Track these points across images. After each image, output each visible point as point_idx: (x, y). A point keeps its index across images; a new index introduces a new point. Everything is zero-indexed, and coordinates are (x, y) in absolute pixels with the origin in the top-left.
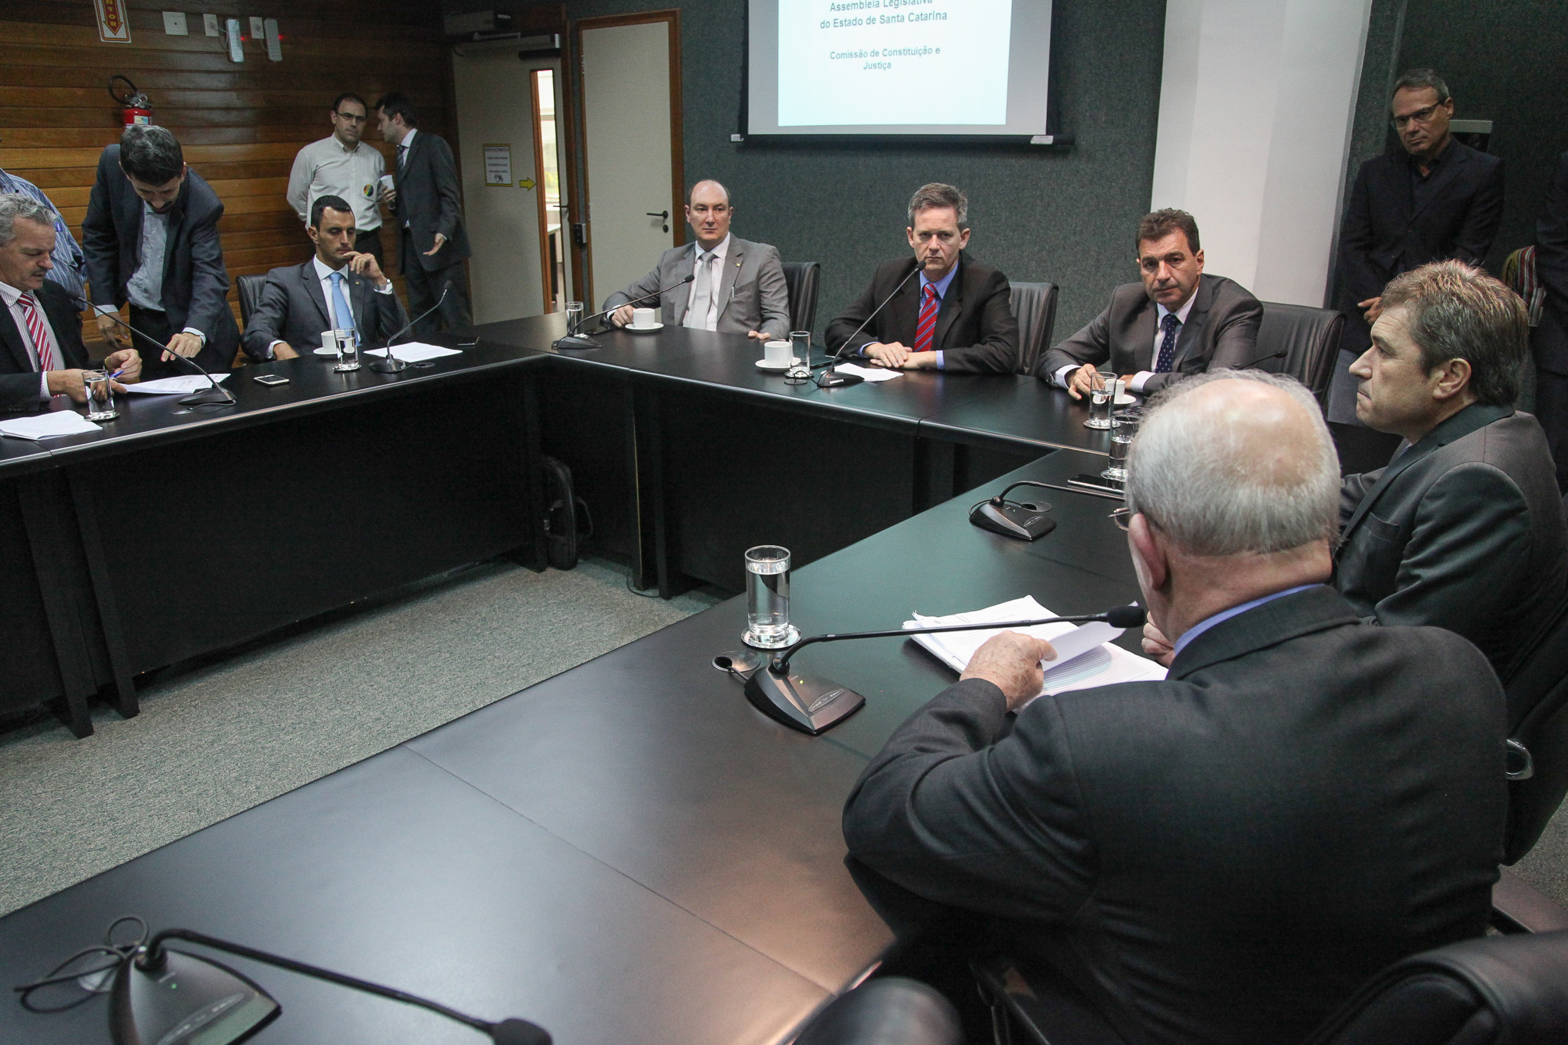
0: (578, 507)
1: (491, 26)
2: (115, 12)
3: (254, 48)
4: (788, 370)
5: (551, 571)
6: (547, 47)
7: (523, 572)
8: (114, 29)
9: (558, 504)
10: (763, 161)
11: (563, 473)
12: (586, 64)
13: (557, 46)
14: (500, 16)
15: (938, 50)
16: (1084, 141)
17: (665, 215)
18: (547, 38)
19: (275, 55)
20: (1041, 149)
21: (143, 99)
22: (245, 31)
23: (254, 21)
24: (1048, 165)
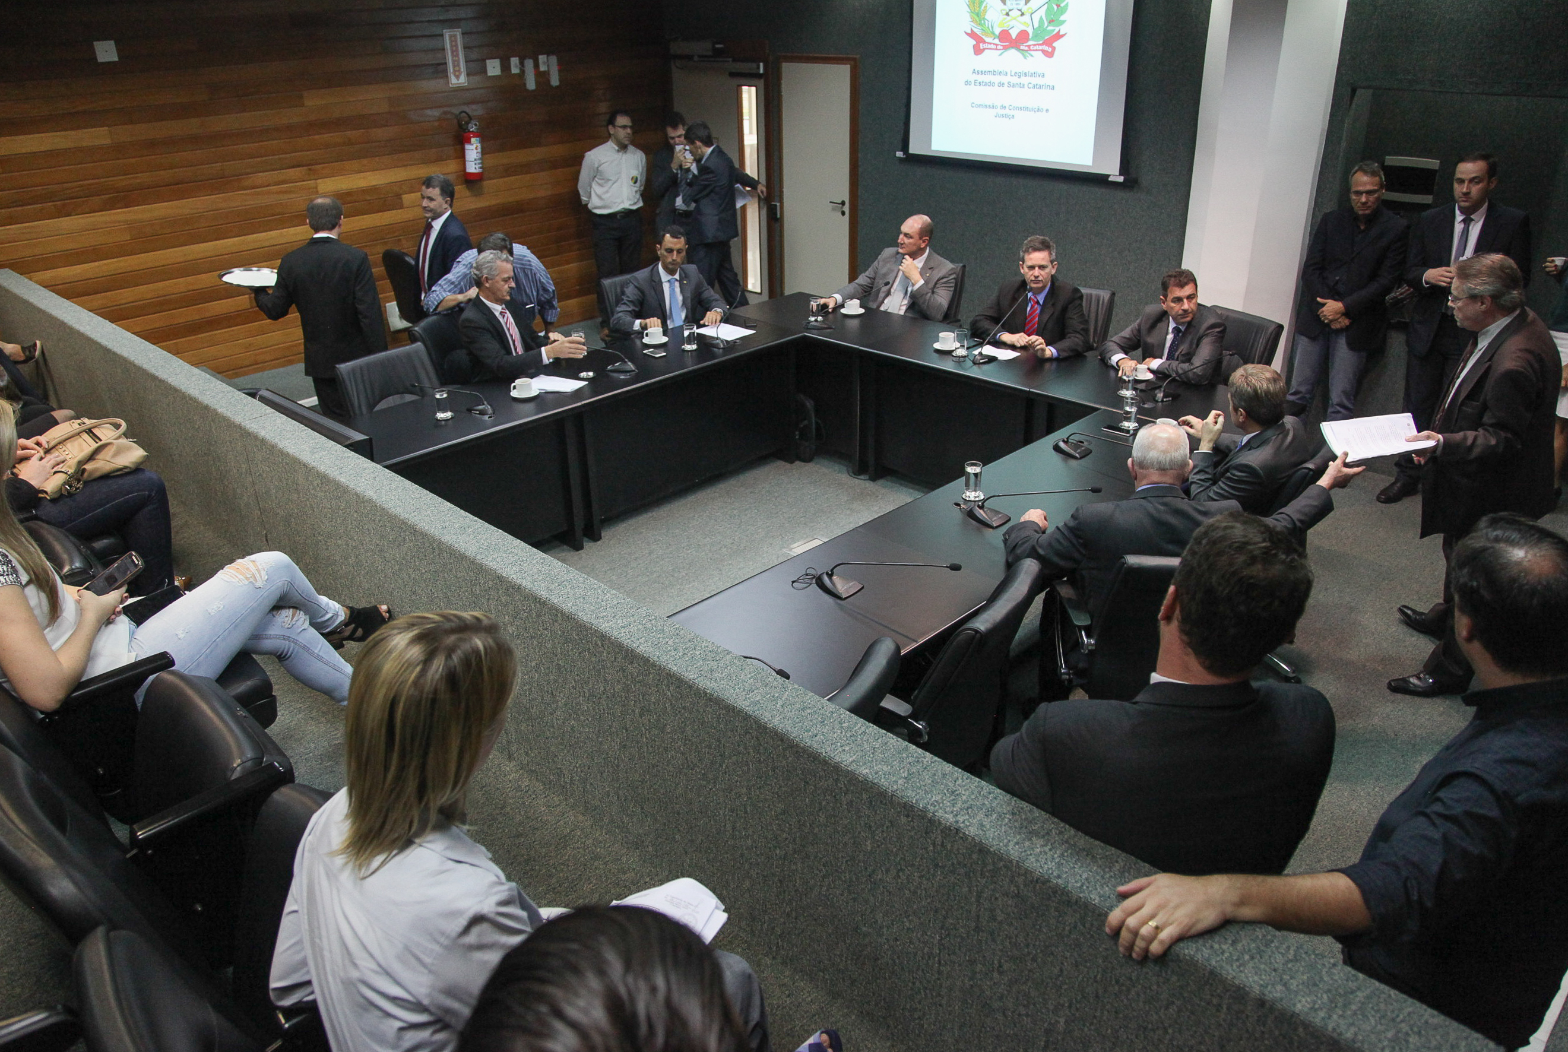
0: (817, 423)
1: (710, 53)
2: (458, 65)
3: (542, 77)
4: (953, 351)
5: (797, 463)
6: (754, 72)
7: (780, 463)
8: (458, 77)
9: (806, 422)
10: (920, 171)
11: (809, 404)
12: (783, 86)
13: (761, 71)
14: (718, 46)
15: (1047, 110)
16: (1145, 180)
17: (843, 203)
18: (754, 65)
19: (555, 81)
20: (1115, 184)
21: (476, 125)
22: (536, 65)
23: (542, 58)
24: (1120, 194)
